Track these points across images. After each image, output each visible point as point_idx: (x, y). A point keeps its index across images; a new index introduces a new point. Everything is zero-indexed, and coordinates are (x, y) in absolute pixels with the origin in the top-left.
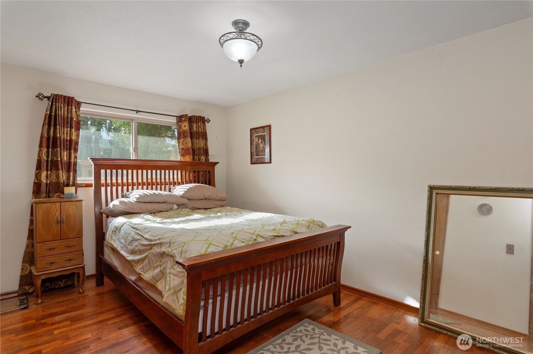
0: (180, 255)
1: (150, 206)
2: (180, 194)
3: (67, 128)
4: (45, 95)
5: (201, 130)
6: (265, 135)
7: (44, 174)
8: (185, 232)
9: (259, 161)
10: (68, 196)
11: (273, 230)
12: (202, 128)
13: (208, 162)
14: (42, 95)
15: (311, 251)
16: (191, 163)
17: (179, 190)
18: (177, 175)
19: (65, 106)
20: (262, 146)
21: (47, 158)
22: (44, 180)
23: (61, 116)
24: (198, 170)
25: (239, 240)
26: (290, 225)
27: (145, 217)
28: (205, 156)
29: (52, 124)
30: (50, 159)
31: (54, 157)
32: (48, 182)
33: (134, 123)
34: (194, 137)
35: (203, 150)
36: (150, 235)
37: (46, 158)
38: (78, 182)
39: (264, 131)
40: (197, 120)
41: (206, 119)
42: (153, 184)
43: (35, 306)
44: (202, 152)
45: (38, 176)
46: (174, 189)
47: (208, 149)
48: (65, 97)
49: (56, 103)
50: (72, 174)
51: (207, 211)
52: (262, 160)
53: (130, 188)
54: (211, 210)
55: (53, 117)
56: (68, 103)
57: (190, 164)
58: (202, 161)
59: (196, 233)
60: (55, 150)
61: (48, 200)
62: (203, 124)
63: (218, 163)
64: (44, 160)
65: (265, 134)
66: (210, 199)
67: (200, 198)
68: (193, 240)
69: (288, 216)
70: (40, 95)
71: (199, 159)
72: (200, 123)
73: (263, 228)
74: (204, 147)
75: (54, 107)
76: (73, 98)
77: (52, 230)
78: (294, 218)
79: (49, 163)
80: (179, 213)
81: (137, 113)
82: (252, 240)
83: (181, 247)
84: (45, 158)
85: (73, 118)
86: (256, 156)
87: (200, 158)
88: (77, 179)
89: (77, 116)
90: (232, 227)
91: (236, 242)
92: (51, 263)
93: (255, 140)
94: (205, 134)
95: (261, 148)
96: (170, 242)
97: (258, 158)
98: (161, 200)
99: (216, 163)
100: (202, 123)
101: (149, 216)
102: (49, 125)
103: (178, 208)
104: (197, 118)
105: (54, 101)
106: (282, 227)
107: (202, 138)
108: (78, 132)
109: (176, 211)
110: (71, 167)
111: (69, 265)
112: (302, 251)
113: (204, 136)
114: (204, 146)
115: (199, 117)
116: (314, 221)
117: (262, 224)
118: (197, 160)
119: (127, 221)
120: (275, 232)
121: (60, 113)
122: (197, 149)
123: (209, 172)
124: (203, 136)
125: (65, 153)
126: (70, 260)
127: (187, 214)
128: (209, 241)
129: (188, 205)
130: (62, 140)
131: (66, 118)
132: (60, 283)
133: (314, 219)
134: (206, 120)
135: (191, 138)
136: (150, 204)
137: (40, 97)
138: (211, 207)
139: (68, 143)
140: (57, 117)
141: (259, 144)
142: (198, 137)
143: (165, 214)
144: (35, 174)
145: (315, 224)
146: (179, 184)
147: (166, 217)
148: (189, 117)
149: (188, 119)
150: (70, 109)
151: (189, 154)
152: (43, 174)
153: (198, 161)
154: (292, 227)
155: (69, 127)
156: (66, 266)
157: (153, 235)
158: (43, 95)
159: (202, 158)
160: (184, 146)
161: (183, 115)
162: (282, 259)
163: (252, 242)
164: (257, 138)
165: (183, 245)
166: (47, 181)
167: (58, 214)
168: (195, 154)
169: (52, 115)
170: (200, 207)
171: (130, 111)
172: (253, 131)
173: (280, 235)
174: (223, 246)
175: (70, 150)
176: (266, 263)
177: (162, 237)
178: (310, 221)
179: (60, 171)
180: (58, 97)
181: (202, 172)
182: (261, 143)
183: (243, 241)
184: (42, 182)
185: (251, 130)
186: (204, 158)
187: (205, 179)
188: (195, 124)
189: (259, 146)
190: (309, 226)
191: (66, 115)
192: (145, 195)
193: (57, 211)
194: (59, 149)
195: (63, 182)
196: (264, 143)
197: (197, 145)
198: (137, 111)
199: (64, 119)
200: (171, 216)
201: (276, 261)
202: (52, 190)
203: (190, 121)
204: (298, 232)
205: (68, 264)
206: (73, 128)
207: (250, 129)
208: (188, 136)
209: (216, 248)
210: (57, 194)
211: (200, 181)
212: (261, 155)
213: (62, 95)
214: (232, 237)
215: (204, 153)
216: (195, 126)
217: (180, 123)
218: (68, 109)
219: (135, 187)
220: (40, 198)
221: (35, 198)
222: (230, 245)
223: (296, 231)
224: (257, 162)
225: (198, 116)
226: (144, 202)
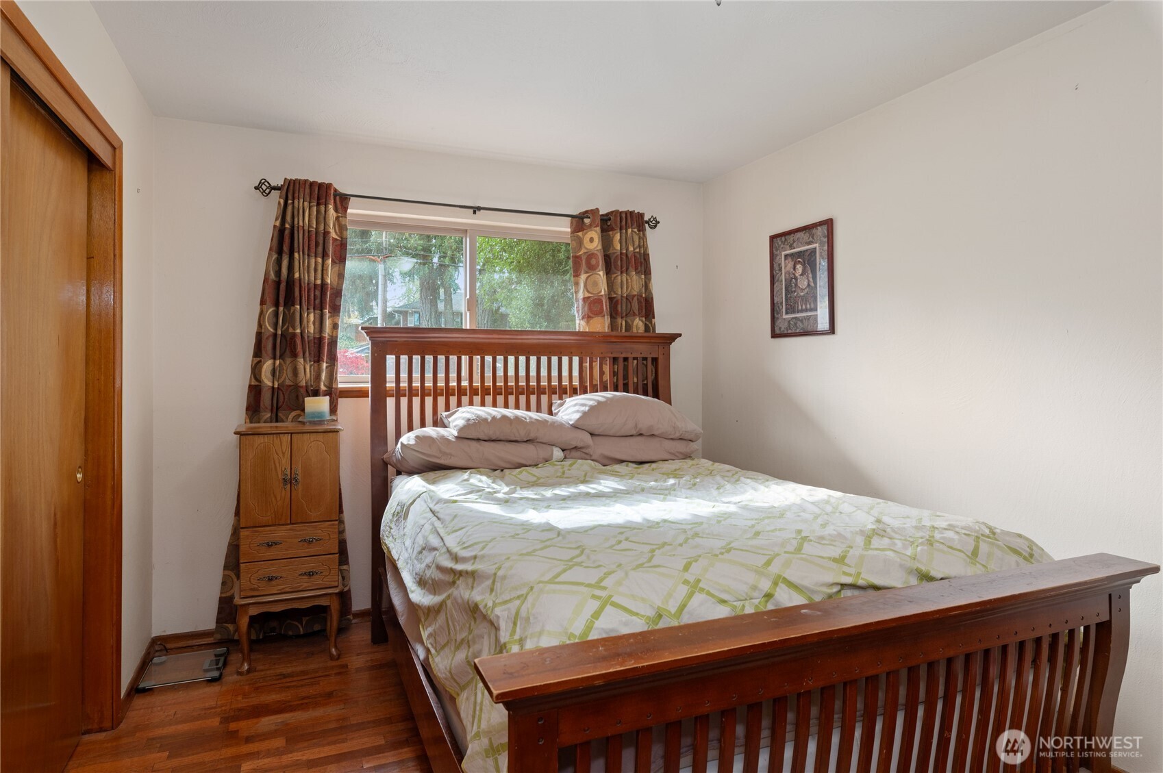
0: (512, 625)
1: (491, 450)
2: (571, 420)
3: (316, 257)
4: (272, 185)
5: (634, 249)
6: (814, 250)
7: (267, 366)
8: (548, 543)
9: (797, 328)
10: (312, 417)
11: (835, 560)
12: (637, 243)
13: (654, 335)
14: (266, 183)
15: (987, 652)
16: (604, 336)
17: (570, 410)
18: (570, 368)
19: (312, 206)
20: (806, 283)
21: (274, 329)
22: (267, 381)
23: (304, 230)
24: (624, 355)
25: (709, 593)
26: (899, 544)
27: (472, 481)
28: (644, 319)
29: (286, 248)
30: (279, 332)
31: (288, 327)
32: (276, 386)
33: (468, 239)
34: (615, 268)
35: (639, 302)
36: (458, 540)
37: (272, 330)
38: (340, 386)
39: (811, 239)
40: (624, 223)
41: (646, 218)
42: (508, 391)
43: (235, 677)
44: (637, 307)
45: (256, 370)
46: (561, 405)
47: (652, 298)
48: (312, 184)
49: (293, 200)
50: (327, 367)
51: (639, 471)
52: (806, 323)
53: (453, 400)
54: (654, 465)
55: (287, 232)
56: (319, 199)
57: (604, 339)
58: (635, 330)
59: (578, 552)
60: (292, 311)
61: (277, 427)
62: (639, 231)
63: (680, 335)
64: (268, 334)
65: (815, 248)
66: (653, 435)
67: (623, 432)
68: (556, 580)
69: (889, 502)
70: (263, 183)
71: (628, 327)
72: (630, 231)
73: (799, 549)
74: (642, 293)
75: (290, 208)
76: (329, 186)
77: (273, 499)
78: (914, 512)
79: (278, 341)
80: (563, 473)
81: (475, 212)
82: (756, 594)
83: (518, 597)
84: (269, 328)
85: (329, 233)
86: (787, 313)
87: (630, 323)
88: (336, 378)
89: (339, 230)
90: (696, 535)
91: (698, 598)
92: (270, 579)
93: (785, 267)
94: (645, 259)
95: (802, 290)
96: (495, 574)
97: (793, 318)
98: (522, 435)
99: (673, 337)
100: (636, 230)
101: (484, 478)
102: (280, 252)
103: (565, 458)
104: (624, 216)
105: (290, 196)
106: (870, 552)
107: (636, 269)
108: (341, 267)
109: (560, 467)
110: (323, 350)
111: (309, 586)
112: (951, 653)
113: (642, 264)
114: (641, 290)
115: (629, 215)
116: (994, 534)
117: (799, 532)
118: (624, 328)
119: (424, 490)
120: (846, 569)
121: (301, 224)
122: (622, 299)
123: (655, 360)
124: (639, 265)
125: (312, 316)
126: (310, 574)
127: (585, 475)
128: (605, 588)
129: (590, 451)
130: (304, 286)
131: (314, 233)
132: (297, 623)
133: (991, 524)
134: (647, 222)
135: (608, 272)
136: (492, 444)
137: (264, 188)
138: (654, 458)
139: (318, 293)
140: (296, 232)
141: (796, 279)
142: (624, 269)
143: (529, 473)
144: (252, 365)
145: (998, 546)
146: (574, 392)
147: (529, 483)
148: (602, 215)
149: (598, 221)
150: (323, 212)
151: (600, 313)
152: (265, 367)
153: (626, 331)
154: (909, 552)
155: (321, 255)
156: (301, 588)
157: (464, 543)
158: (268, 183)
159: (635, 324)
160: (588, 292)
161: (586, 212)
162: (872, 681)
163: (756, 601)
164: (790, 259)
165: (524, 591)
166: (273, 382)
167: (285, 461)
168: (617, 313)
169: (285, 229)
170: (624, 458)
171: (458, 208)
172: (778, 241)
173: (861, 582)
174: (650, 613)
175: (322, 309)
176: (809, 692)
177: (482, 553)
178: (977, 532)
179: (299, 360)
180: (298, 185)
181: (635, 362)
182: (802, 275)
183: (725, 597)
184: (262, 385)
185: (773, 238)
186: (641, 323)
187: (643, 381)
188: (619, 234)
189: (796, 285)
190: (975, 553)
191: (313, 228)
192: (481, 422)
193: (284, 454)
194: (298, 307)
195: (307, 386)
196: (810, 276)
197: (622, 288)
198: (476, 209)
199: (309, 237)
200: (542, 480)
201: (845, 684)
202: (283, 402)
203: (605, 227)
204: (933, 573)
205: (306, 584)
206: (329, 256)
207: (770, 237)
208: (598, 266)
209: (624, 619)
210: (293, 414)
211: (631, 387)
212: (802, 311)
213: (306, 181)
214: (686, 582)
215: (640, 309)
216: (619, 238)
217: (580, 234)
218: (318, 212)
219: (465, 399)
220: (259, 422)
221: (251, 422)
222: (673, 610)
223: (923, 568)
224: (790, 331)
225: (626, 213)
226: (478, 440)
